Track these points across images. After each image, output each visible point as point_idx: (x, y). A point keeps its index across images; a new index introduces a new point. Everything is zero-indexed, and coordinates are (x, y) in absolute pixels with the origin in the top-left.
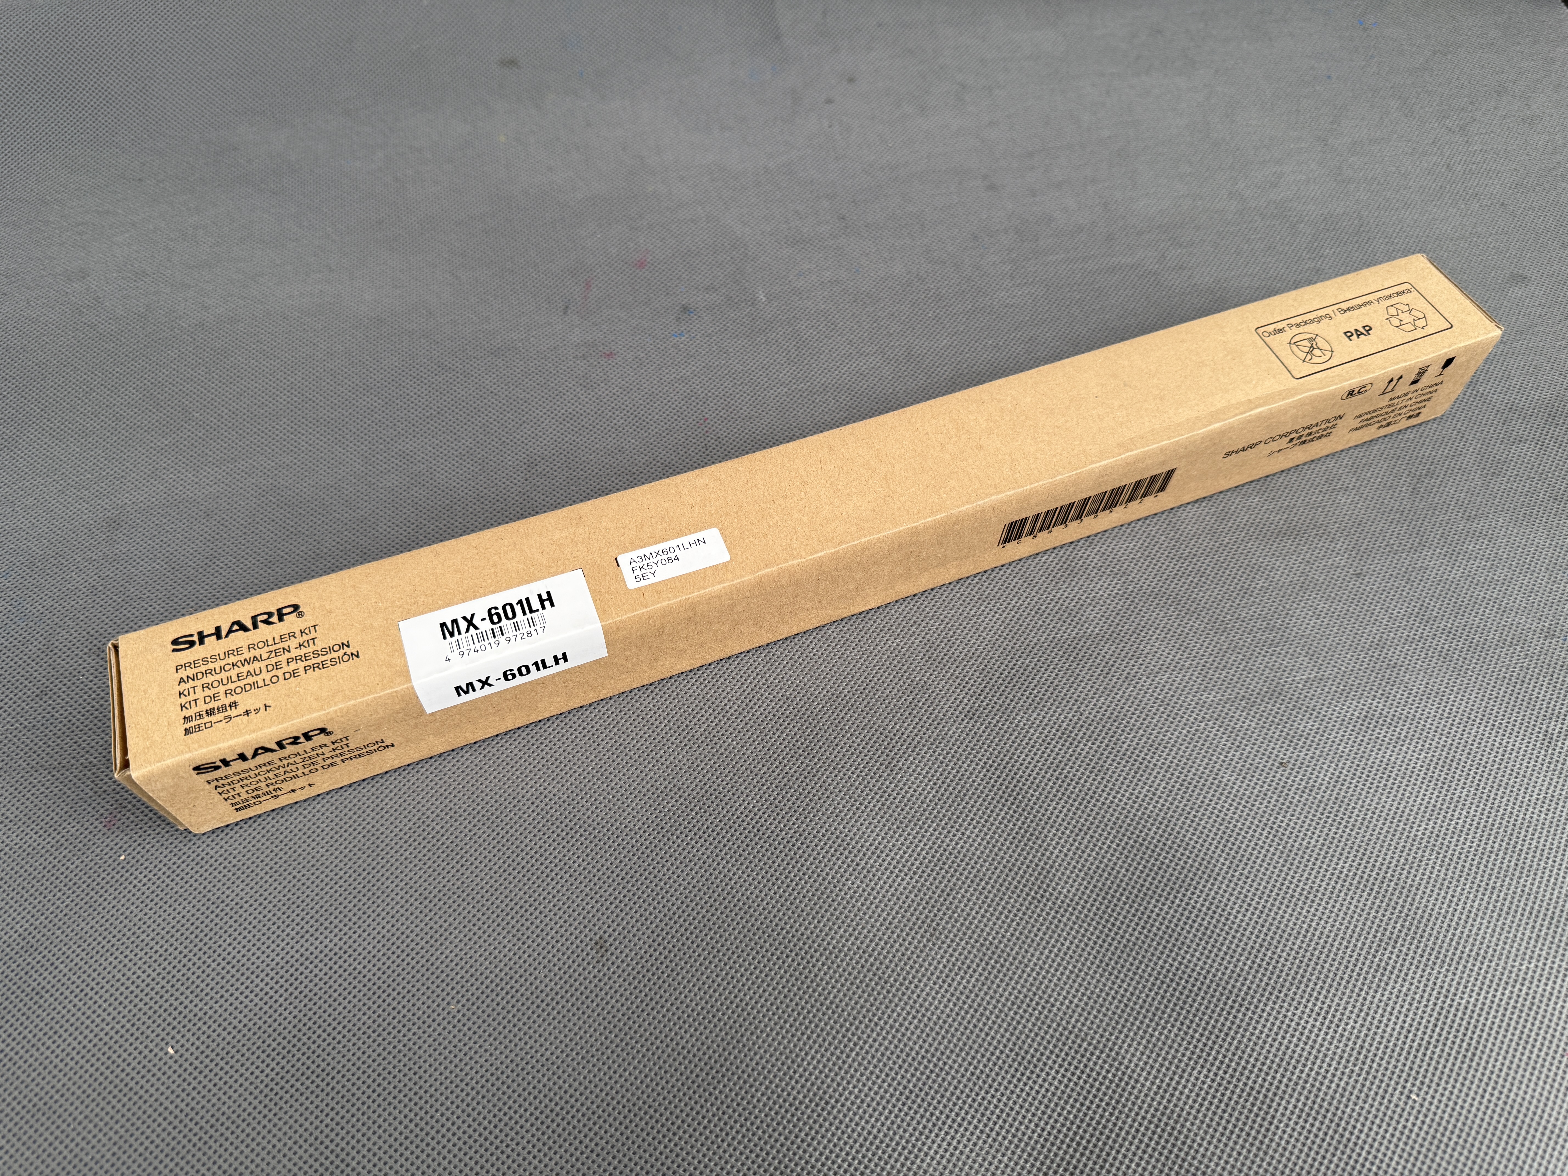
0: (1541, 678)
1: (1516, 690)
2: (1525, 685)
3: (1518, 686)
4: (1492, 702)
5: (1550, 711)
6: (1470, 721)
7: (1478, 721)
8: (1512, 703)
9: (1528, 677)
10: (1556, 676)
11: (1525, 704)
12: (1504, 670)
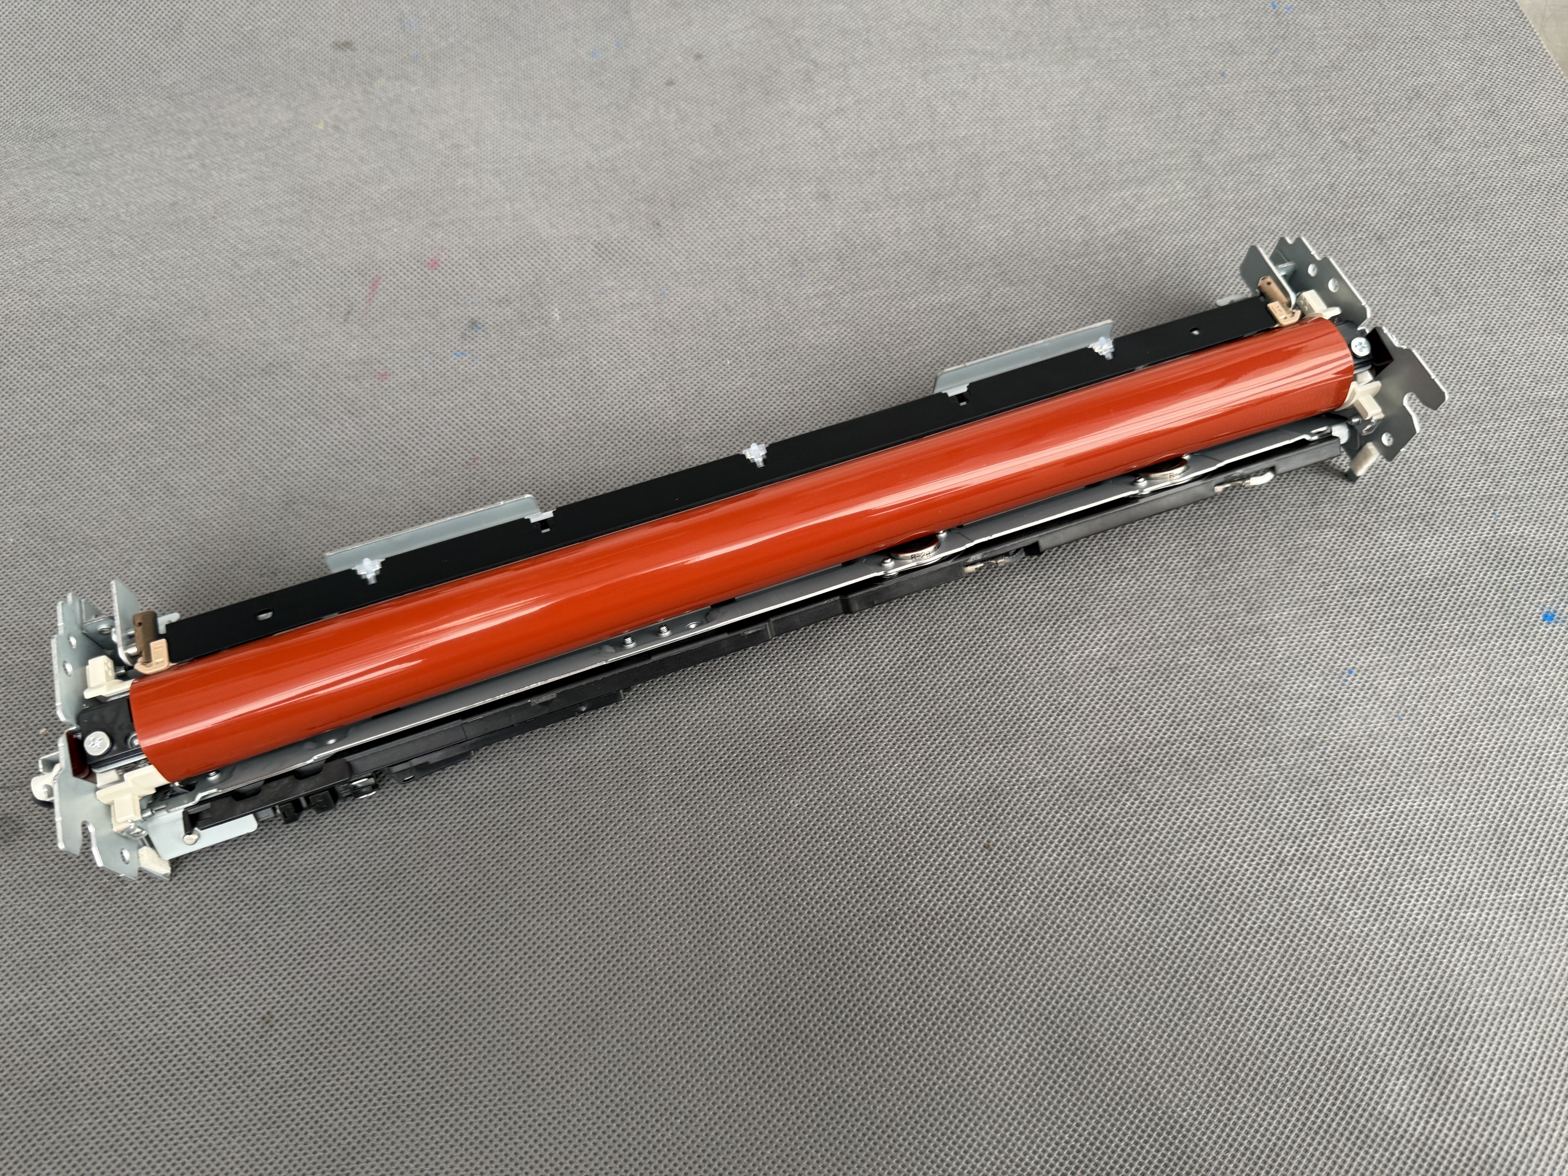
0: (1288, 793)
1: (1259, 805)
2: (1270, 800)
3: (1261, 801)
4: (1229, 817)
5: (1289, 830)
6: (1201, 837)
7: (1209, 836)
8: (1251, 818)
9: (1275, 790)
10: (1304, 791)
11: (1264, 821)
12: (1250, 782)
